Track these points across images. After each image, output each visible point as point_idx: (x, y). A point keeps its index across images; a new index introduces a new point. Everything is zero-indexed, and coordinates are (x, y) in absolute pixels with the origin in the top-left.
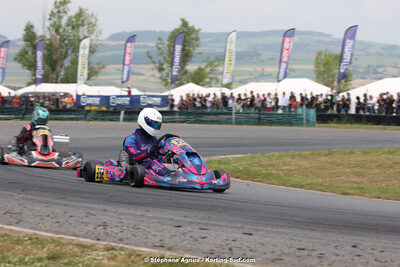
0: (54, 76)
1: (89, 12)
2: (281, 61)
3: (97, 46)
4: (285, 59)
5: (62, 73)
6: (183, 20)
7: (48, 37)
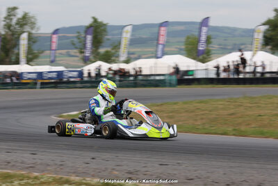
0: (7, 60)
1: (31, 15)
2: (158, 44)
3: (37, 37)
4: (161, 42)
5: (13, 58)
6: (94, 18)
7: (3, 33)
